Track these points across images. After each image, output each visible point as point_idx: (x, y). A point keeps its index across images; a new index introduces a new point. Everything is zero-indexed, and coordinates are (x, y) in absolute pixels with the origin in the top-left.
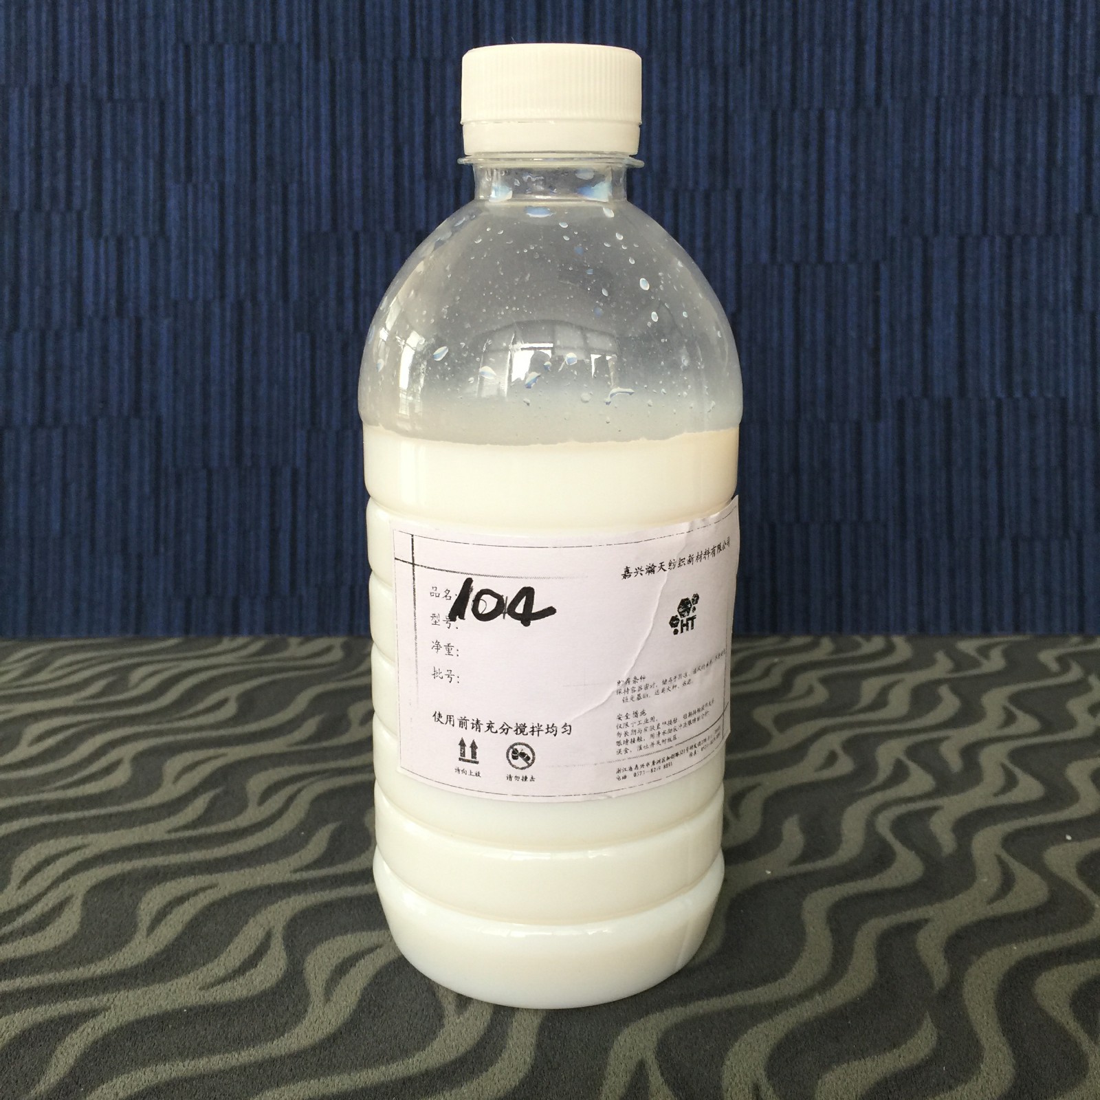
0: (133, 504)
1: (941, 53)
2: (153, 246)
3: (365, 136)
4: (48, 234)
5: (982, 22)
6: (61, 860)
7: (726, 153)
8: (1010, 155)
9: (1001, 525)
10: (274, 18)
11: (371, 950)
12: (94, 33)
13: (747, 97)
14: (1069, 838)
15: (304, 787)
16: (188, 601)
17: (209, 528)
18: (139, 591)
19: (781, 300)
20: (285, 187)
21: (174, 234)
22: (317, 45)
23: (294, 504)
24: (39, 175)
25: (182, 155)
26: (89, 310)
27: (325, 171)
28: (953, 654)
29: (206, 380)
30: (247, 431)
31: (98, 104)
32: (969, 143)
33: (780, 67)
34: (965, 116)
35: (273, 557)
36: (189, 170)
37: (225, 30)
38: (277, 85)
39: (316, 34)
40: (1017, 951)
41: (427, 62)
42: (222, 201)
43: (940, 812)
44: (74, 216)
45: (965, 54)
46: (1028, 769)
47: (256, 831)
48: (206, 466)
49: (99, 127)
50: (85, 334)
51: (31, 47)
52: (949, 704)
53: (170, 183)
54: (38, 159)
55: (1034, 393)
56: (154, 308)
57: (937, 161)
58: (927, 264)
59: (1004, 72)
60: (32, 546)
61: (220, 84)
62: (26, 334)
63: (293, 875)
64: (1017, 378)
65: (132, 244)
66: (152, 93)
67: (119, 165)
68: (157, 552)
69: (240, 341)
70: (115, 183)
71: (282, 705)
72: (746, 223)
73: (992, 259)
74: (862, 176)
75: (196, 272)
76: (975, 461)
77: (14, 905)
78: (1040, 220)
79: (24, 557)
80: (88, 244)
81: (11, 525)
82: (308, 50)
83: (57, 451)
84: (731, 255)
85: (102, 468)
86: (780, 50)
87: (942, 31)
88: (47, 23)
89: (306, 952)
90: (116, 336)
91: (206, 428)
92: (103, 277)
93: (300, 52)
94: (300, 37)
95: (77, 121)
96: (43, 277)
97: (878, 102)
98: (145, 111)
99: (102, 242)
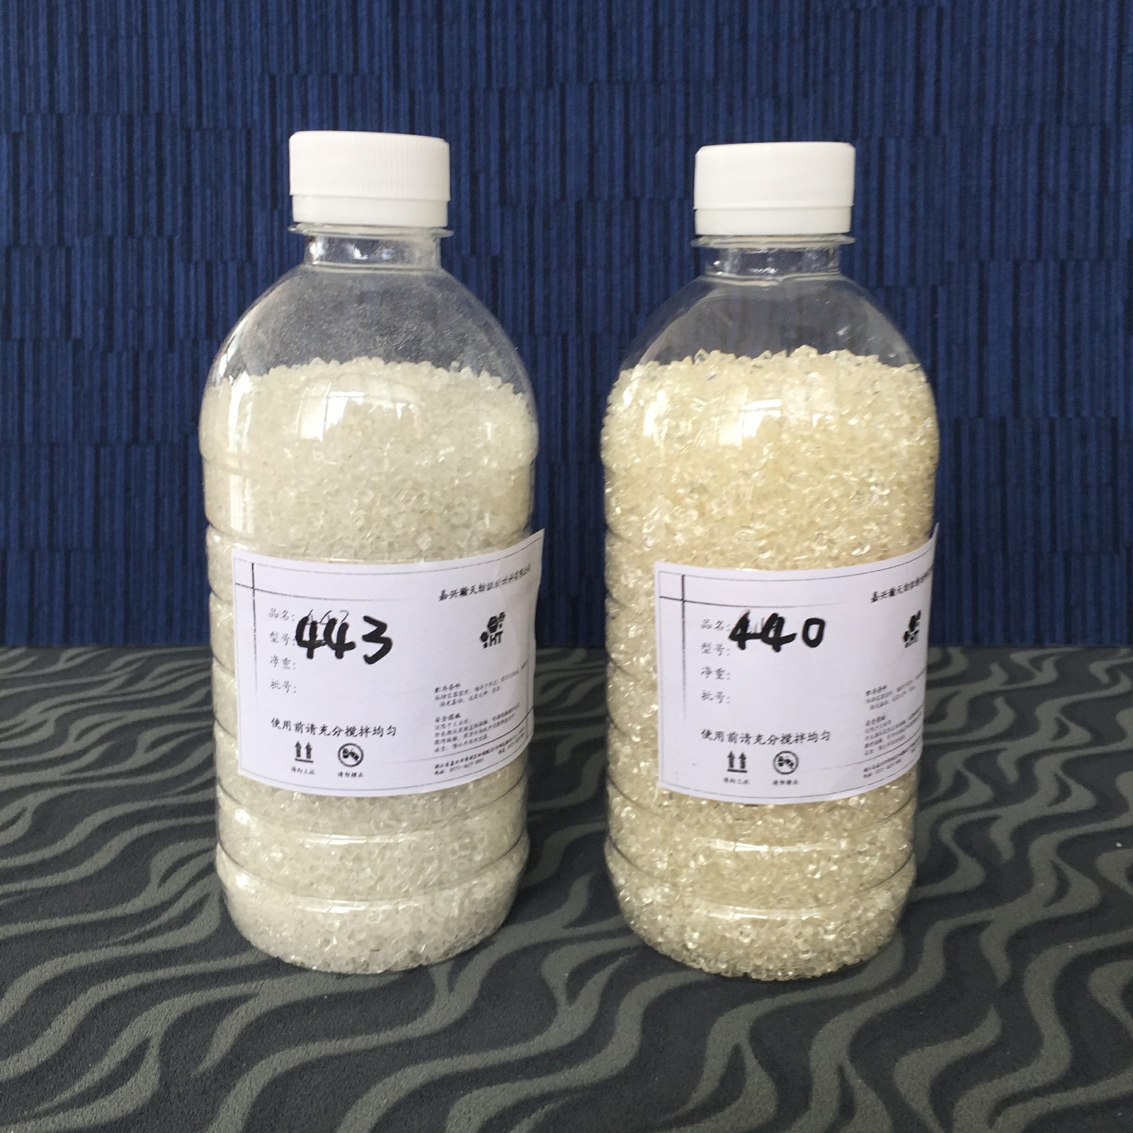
1: (998, 82)
2: (240, 271)
4: (140, 260)
5: (1038, 54)
6: (193, 860)
8: (1064, 182)
9: (1053, 540)
10: (356, 51)
12: (183, 63)
13: (810, 126)
14: (1119, 845)
21: (260, 259)
22: (397, 76)
24: (131, 201)
25: (268, 183)
26: (180, 332)
28: (1008, 666)
31: (187, 132)
32: (1025, 171)
33: (841, 97)
34: (1020, 145)
36: (275, 197)
37: (309, 62)
39: (396, 66)
40: (1072, 950)
41: (502, 92)
43: (999, 821)
44: (165, 239)
45: (1021, 82)
46: (1080, 780)
49: (189, 154)
50: (177, 354)
51: (123, 77)
52: (1005, 716)
53: (256, 209)
54: (130, 186)
55: (1085, 413)
57: (994, 188)
58: (982, 289)
59: (1059, 102)
60: (127, 557)
62: (120, 355)
64: (1070, 398)
65: (220, 268)
66: (239, 123)
67: (208, 192)
70: (204, 209)
73: (1046, 284)
74: (921, 202)
76: (1028, 478)
78: (1093, 244)
79: (120, 570)
80: (179, 268)
82: (388, 80)
83: (151, 467)
86: (842, 83)
87: (999, 62)
92: (193, 301)
93: (381, 84)
94: (381, 68)
95: (168, 148)
96: (135, 299)
97: (937, 131)
98: (232, 142)
99: (192, 266)
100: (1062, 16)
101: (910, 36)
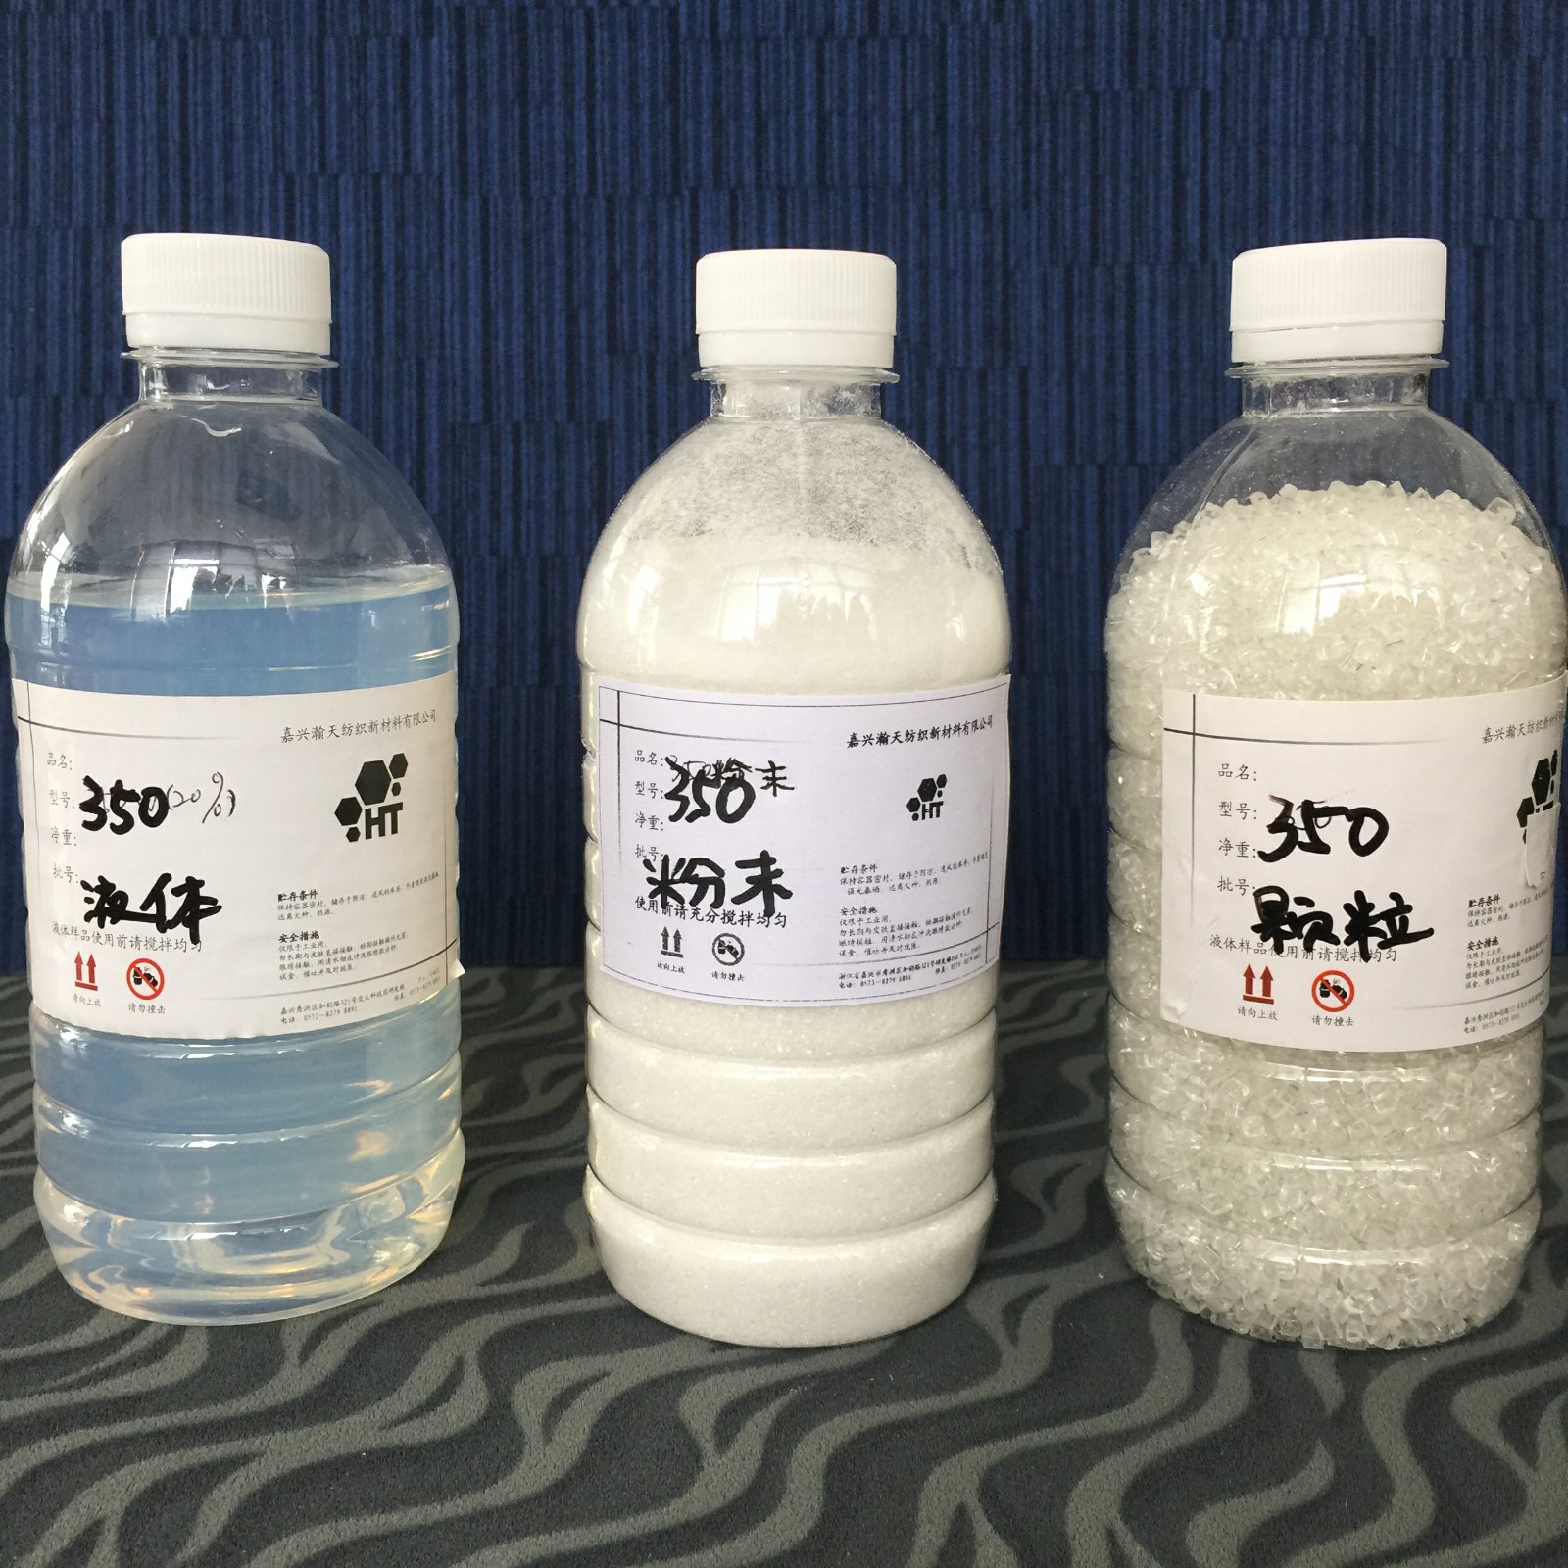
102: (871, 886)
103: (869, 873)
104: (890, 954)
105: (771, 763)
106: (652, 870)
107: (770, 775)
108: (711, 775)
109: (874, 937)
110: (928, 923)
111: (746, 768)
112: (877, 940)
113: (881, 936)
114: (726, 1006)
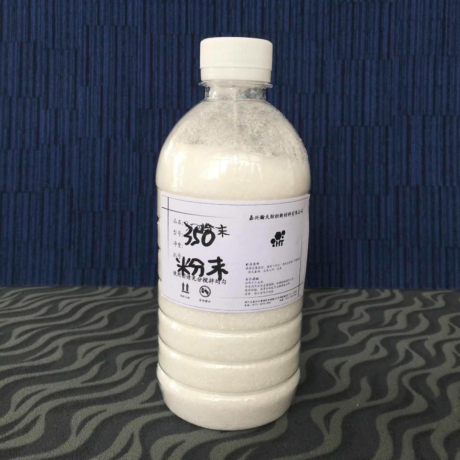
0: (60, 227)
1: (416, 37)
2: (71, 114)
3: (165, 67)
4: (24, 108)
5: (434, 24)
6: (34, 397)
7: (322, 78)
8: (445, 81)
9: (441, 241)
10: (126, 16)
11: (180, 444)
12: (46, 19)
13: (332, 54)
15: (142, 361)
16: (83, 271)
17: (93, 238)
18: (62, 265)
19: (345, 142)
20: (130, 89)
21: (80, 108)
22: (145, 27)
23: (131, 228)
24: (21, 81)
25: (84, 74)
26: (42, 141)
27: (147, 82)
28: (421, 299)
29: (93, 172)
30: (111, 195)
31: (48, 50)
32: (428, 75)
33: (346, 42)
34: (426, 64)
35: (121, 251)
36: (87, 80)
37: (105, 20)
38: (127, 44)
39: (145, 23)
41: (193, 36)
42: (102, 95)
43: (430, 376)
44: (36, 99)
45: (426, 36)
47: (122, 383)
48: (92, 210)
49: (48, 61)
50: (40, 152)
51: (19, 25)
52: (424, 324)
53: (79, 86)
54: (21, 74)
55: (455, 184)
56: (71, 140)
57: (414, 83)
58: (409, 127)
59: (443, 45)
60: (14, 245)
61: (102, 43)
62: (13, 151)
63: (141, 405)
64: (448, 177)
65: (61, 112)
66: (72, 46)
67: (57, 78)
68: (70, 248)
69: (108, 156)
70: (54, 85)
71: (128, 320)
72: (331, 109)
73: (437, 126)
74: (381, 89)
75: (89, 125)
76: (429, 213)
77: (13, 419)
79: (11, 250)
80: (42, 112)
81: (5, 236)
82: (141, 29)
83: (26, 203)
84: (324, 122)
85: (46, 211)
86: (346, 34)
87: (416, 27)
88: (26, 14)
89: (150, 445)
90: (54, 153)
91: (93, 194)
92: (48, 127)
93: (137, 30)
94: (137, 23)
95: (38, 58)
96: (21, 125)
97: (388, 57)
98: (68, 54)
99: (48, 111)
100: (445, 7)
101: (377, 15)
102: (258, 270)
103: (256, 265)
104: (263, 294)
105: (221, 225)
106: (179, 262)
107: (221, 230)
108: (200, 229)
109: (257, 288)
110: (277, 283)
111: (213, 227)
112: (259, 290)
113: (260, 288)
114: (204, 311)
